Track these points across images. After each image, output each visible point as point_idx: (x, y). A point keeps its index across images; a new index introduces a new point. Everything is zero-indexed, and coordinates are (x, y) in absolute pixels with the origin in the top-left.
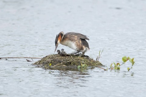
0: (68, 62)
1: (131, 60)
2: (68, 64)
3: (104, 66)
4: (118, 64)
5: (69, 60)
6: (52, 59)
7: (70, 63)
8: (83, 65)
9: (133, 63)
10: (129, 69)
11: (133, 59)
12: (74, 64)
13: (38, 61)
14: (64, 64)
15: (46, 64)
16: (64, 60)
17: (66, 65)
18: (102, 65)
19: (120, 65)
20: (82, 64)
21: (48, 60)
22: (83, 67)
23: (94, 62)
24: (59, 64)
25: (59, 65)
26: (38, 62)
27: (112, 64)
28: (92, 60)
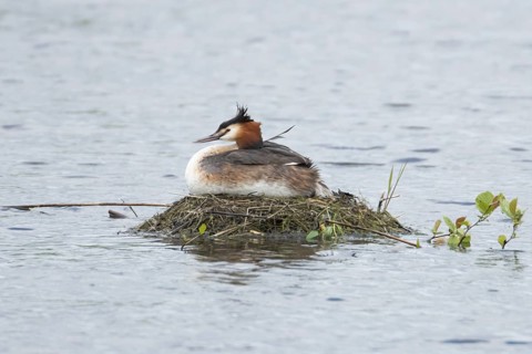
0: (271, 220)
1: (507, 209)
2: (270, 225)
3: (408, 231)
4: (461, 221)
5: (272, 212)
6: (207, 210)
7: (279, 222)
8: (328, 230)
9: (517, 217)
10: (505, 242)
11: (513, 205)
12: (294, 227)
13: (156, 218)
14: (254, 225)
15: (185, 227)
16: (253, 211)
17: (261, 229)
18: (400, 227)
19: (469, 228)
20: (323, 226)
21: (193, 212)
22: (328, 238)
23: (370, 215)
24: (235, 226)
25: (236, 232)
26: (155, 222)
27: (439, 222)
28: (363, 207)
